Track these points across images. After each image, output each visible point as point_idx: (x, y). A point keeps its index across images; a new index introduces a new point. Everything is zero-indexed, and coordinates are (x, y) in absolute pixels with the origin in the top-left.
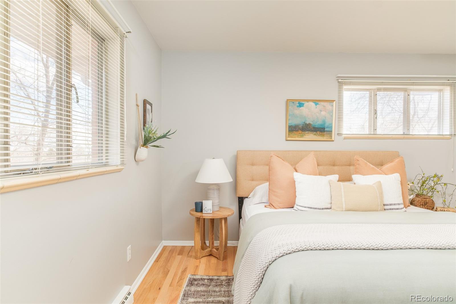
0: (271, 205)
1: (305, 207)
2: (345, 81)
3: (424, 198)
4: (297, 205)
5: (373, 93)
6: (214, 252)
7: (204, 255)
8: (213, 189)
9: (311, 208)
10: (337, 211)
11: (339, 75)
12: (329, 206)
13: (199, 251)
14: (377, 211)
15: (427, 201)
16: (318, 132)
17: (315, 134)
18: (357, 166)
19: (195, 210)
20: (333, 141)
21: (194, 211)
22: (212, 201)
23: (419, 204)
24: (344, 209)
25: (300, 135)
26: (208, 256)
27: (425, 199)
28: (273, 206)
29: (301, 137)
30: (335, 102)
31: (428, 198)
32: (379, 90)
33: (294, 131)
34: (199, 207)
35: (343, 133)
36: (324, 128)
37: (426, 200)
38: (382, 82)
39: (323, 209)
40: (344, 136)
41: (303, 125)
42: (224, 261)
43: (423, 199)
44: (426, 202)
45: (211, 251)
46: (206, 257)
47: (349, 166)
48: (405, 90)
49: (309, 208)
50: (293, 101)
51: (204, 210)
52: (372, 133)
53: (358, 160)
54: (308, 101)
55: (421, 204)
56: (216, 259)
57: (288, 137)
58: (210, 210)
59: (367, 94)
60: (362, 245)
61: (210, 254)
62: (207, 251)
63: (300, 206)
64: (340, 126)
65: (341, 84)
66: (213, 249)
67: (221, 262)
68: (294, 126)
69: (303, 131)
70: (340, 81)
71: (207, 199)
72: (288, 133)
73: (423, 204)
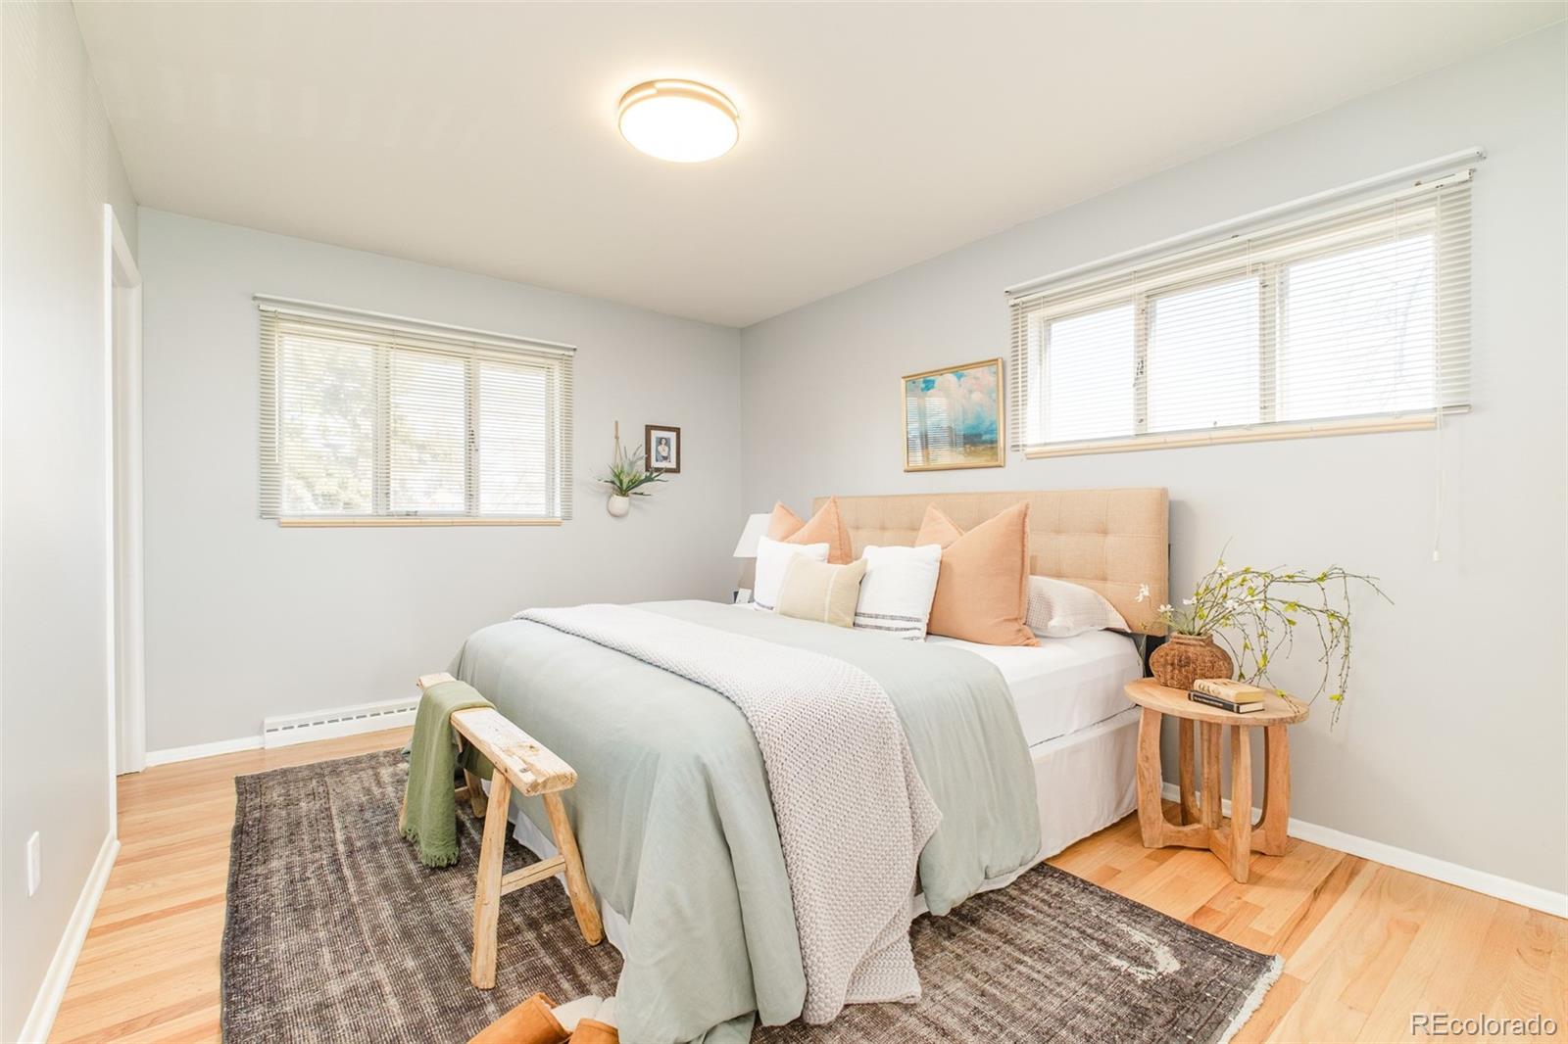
2: (1024, 299)
3: (1177, 643)
11: (1009, 289)
15: (1190, 654)
16: (968, 446)
17: (960, 452)
20: (1004, 465)
23: (1162, 660)
27: (1183, 647)
30: (1000, 363)
31: (1194, 645)
36: (983, 436)
37: (1186, 652)
38: (1134, 272)
40: (1028, 450)
43: (1177, 646)
44: (1188, 658)
50: (916, 377)
54: (940, 372)
55: (1166, 660)
64: (1016, 427)
65: (1014, 312)
70: (1013, 302)
73: (1176, 661)
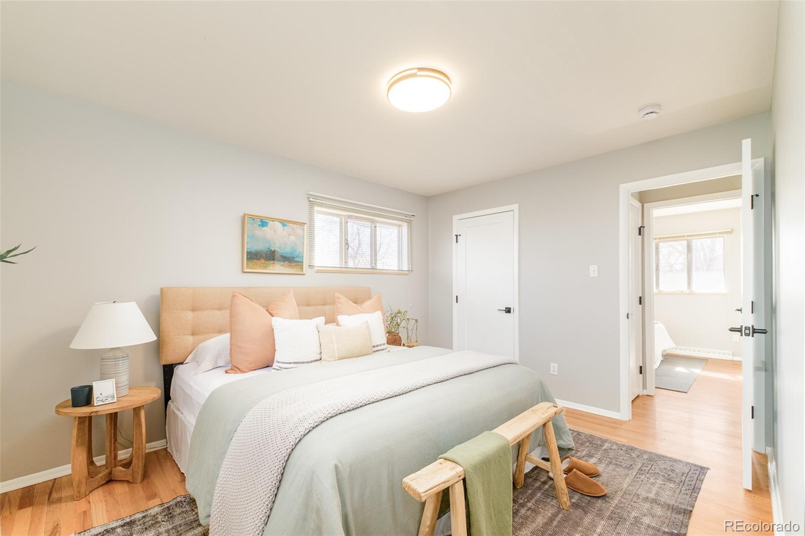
0: (235, 368)
1: (290, 363)
2: (316, 200)
4: (279, 362)
5: (343, 220)
6: (120, 474)
7: (96, 486)
8: (115, 358)
9: (297, 363)
10: (329, 361)
11: (311, 193)
12: (318, 357)
13: (84, 481)
14: (368, 355)
16: (287, 262)
17: (282, 265)
18: (339, 305)
19: (71, 403)
20: (304, 274)
21: (70, 407)
22: (114, 380)
23: (392, 342)
24: (337, 359)
25: (262, 265)
26: (104, 484)
28: (239, 369)
29: (264, 269)
30: (306, 225)
31: (397, 335)
32: (350, 217)
33: (255, 259)
34: (83, 396)
35: (315, 265)
36: (294, 258)
38: (354, 209)
39: (311, 362)
40: (316, 268)
41: (267, 252)
42: (145, 482)
45: (110, 473)
46: (101, 487)
47: (322, 305)
48: (373, 221)
49: (295, 363)
50: (253, 218)
51: (98, 399)
52: (344, 266)
53: (339, 298)
54: (273, 220)
56: (126, 485)
57: (247, 267)
58: (111, 397)
59: (337, 219)
60: (386, 393)
61: (107, 479)
62: (101, 477)
63: (282, 363)
64: (311, 257)
65: (312, 204)
66: (117, 468)
67: (139, 485)
68: (254, 252)
69: (267, 261)
70: (311, 199)
71: (103, 377)
72: (247, 262)
